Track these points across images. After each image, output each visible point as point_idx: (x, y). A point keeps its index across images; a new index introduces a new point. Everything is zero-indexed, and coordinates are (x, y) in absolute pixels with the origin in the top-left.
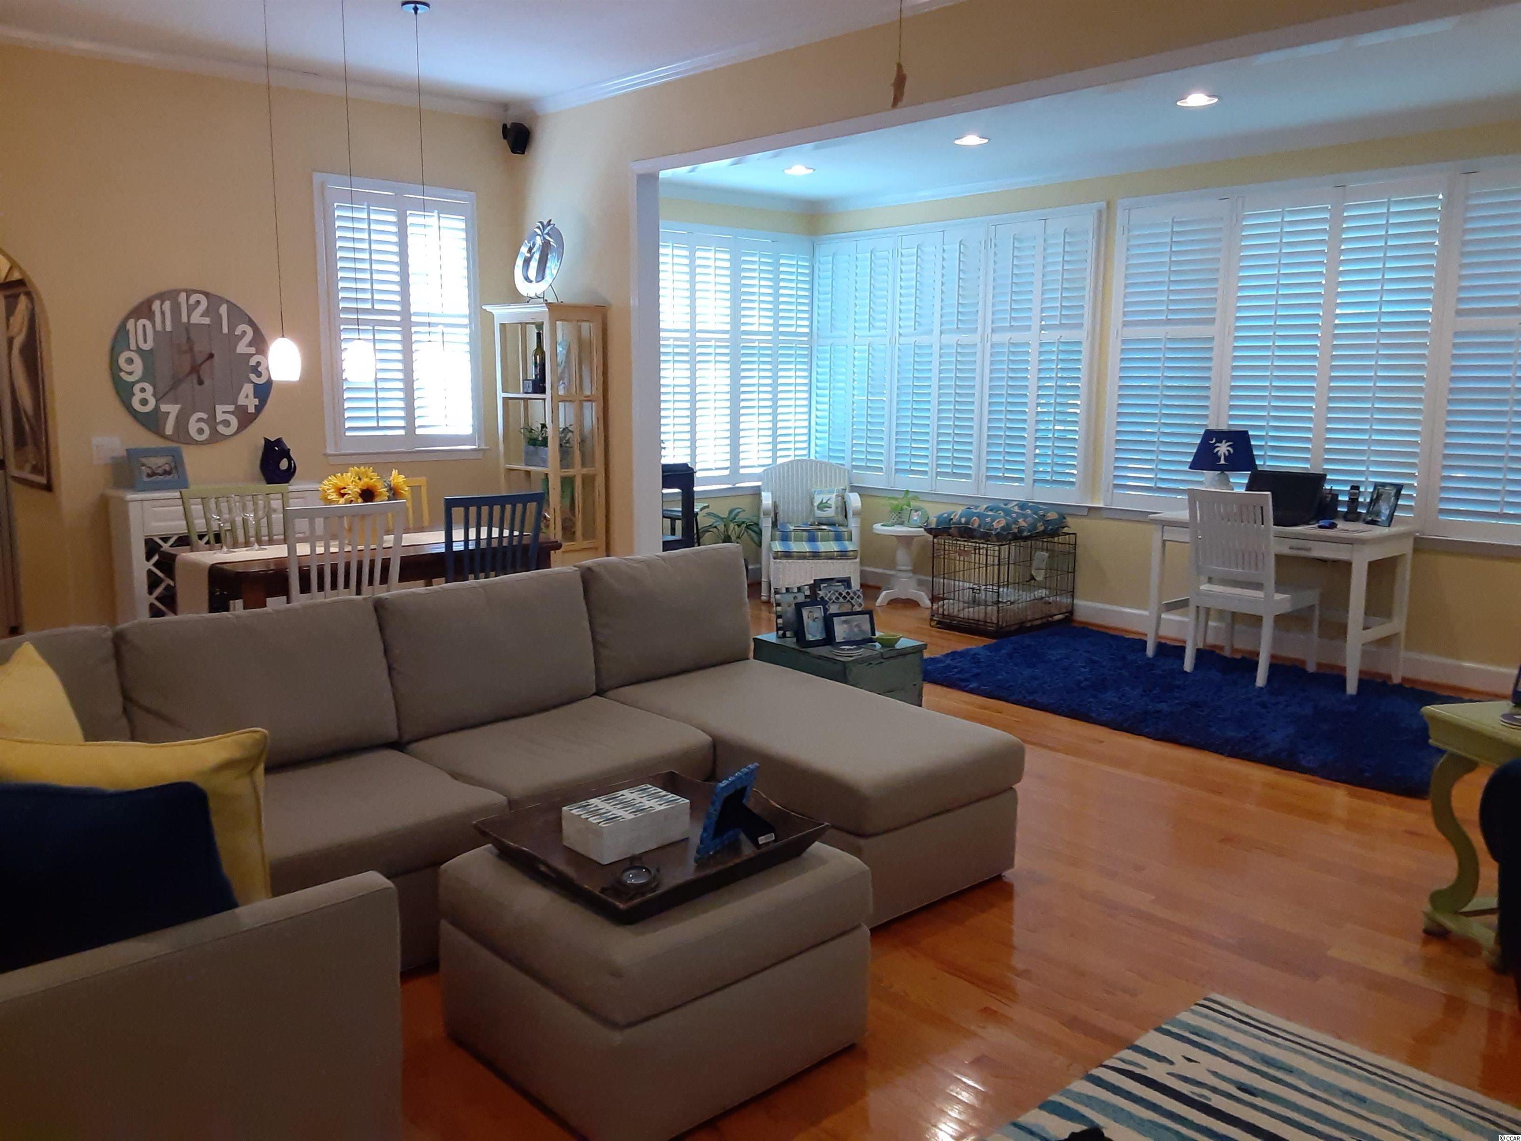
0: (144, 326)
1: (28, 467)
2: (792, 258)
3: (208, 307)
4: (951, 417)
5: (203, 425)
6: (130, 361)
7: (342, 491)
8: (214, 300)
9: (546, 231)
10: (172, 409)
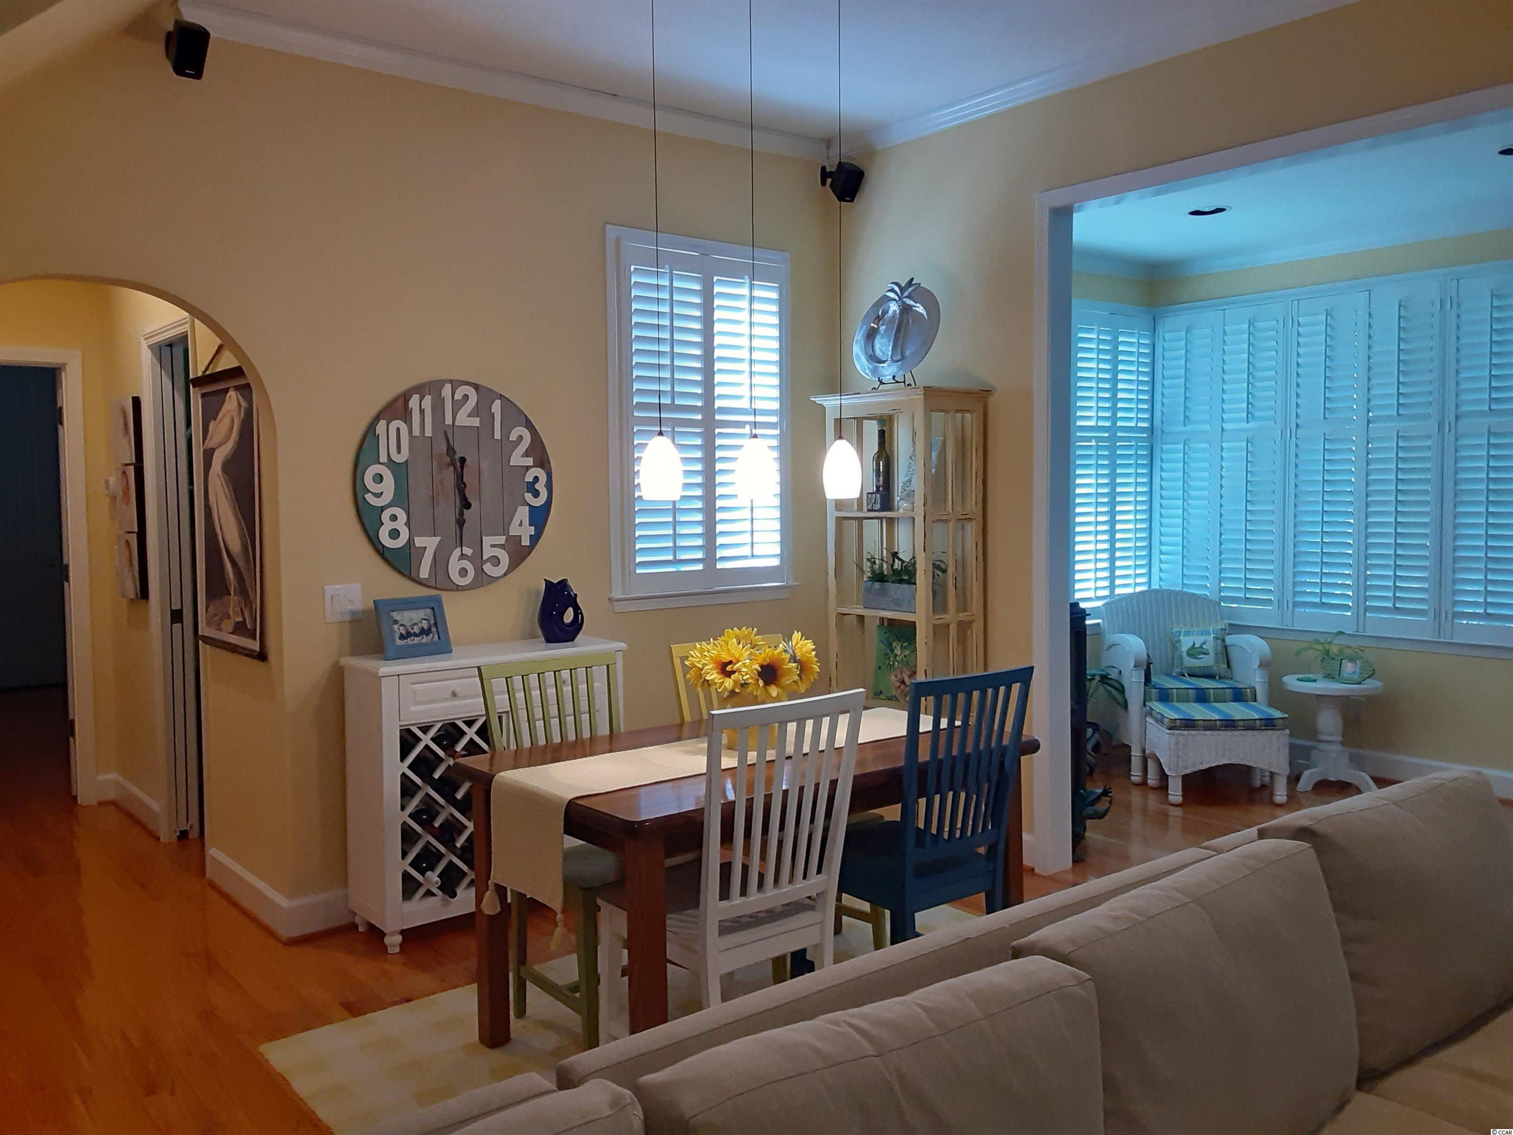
0: (398, 430)
1: (228, 625)
2: (1131, 335)
3: (477, 404)
4: (1390, 533)
5: (466, 564)
6: (379, 478)
7: (729, 668)
8: (486, 395)
9: (906, 294)
10: (429, 543)
